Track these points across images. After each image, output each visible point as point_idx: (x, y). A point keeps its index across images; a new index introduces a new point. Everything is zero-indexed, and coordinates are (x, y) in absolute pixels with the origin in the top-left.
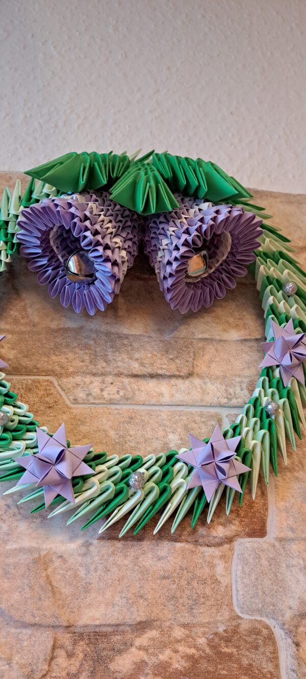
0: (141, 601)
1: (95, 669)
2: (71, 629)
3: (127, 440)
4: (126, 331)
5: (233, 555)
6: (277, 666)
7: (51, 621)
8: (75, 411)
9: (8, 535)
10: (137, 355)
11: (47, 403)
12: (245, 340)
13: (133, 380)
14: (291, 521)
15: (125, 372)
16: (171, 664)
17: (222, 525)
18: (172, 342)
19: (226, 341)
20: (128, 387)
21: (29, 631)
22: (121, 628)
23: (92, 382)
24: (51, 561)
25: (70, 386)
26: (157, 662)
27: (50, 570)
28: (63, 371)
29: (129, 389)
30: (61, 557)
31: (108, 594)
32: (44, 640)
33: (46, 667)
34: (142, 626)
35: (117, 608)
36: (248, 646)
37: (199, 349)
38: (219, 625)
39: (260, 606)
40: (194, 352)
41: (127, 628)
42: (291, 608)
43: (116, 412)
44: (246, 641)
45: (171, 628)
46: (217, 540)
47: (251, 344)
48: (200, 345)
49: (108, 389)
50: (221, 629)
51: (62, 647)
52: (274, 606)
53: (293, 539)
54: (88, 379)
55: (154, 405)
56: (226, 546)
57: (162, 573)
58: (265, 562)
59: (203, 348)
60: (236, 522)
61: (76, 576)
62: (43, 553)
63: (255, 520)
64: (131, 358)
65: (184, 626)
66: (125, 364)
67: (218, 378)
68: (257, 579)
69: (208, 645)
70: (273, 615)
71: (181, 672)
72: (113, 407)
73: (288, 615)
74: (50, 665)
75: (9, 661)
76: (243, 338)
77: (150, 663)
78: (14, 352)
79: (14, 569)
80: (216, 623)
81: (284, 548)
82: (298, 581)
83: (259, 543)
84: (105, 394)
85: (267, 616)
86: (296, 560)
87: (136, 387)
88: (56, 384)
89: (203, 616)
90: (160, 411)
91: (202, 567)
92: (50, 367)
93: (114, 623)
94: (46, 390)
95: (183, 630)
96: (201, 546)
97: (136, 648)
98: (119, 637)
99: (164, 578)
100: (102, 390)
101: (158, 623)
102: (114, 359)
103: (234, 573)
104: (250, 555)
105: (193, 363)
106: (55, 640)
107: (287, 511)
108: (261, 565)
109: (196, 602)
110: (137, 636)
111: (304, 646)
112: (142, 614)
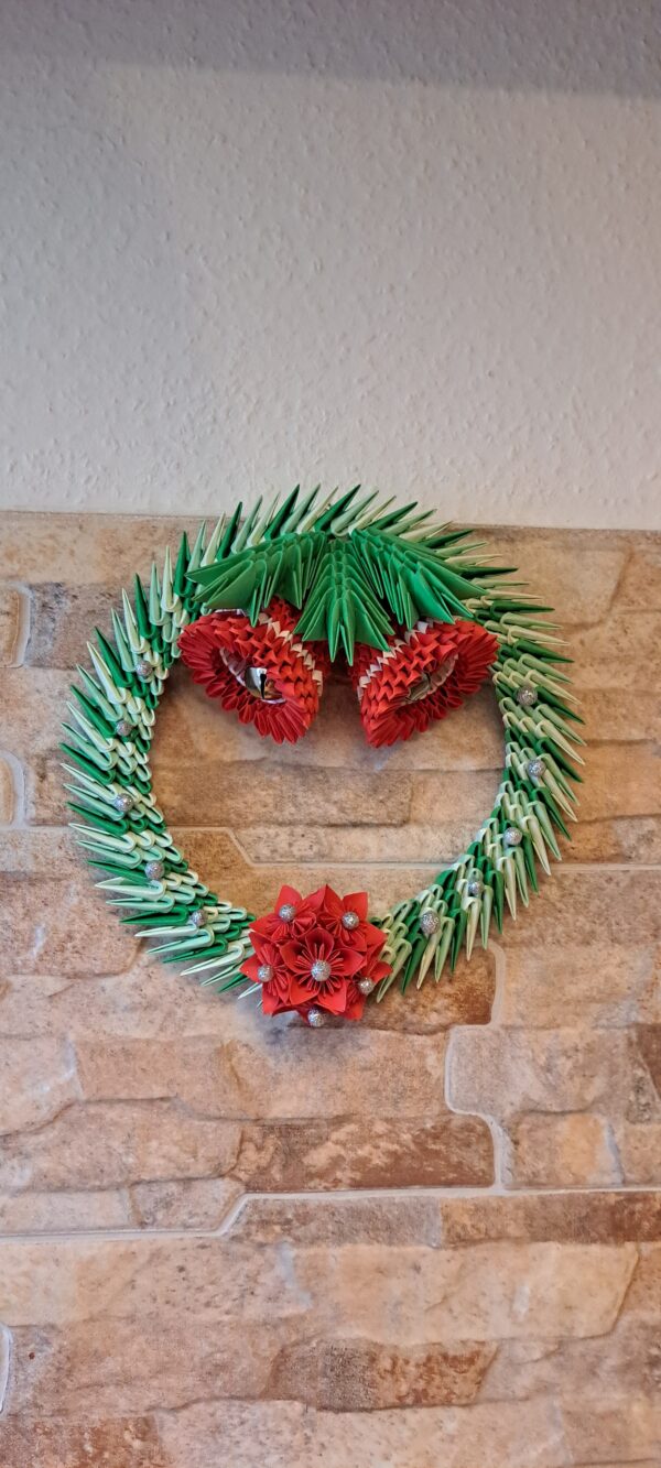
0: (339, 1094)
1: (287, 1162)
2: (261, 1122)
4: (321, 763)
5: (448, 1044)
6: (491, 1165)
7: (238, 1114)
8: (258, 873)
10: (335, 796)
11: (222, 862)
12: (482, 771)
13: (330, 830)
14: (521, 1007)
15: (320, 820)
16: (370, 1160)
17: (435, 1011)
18: (383, 776)
19: (456, 771)
20: (324, 839)
21: (214, 1124)
22: (316, 1122)
23: (277, 835)
24: (236, 1050)
25: (250, 839)
26: (356, 1157)
27: (234, 1060)
28: (241, 820)
29: (326, 844)
30: (247, 1046)
31: (301, 1086)
32: (231, 1133)
33: (234, 1161)
34: (339, 1121)
35: (311, 1101)
36: (459, 1143)
37: (419, 785)
38: (427, 1120)
39: (476, 1101)
40: (412, 789)
41: (324, 1122)
42: (512, 1104)
43: (309, 872)
44: (457, 1138)
45: (372, 1122)
46: (429, 1028)
47: (491, 775)
48: (421, 778)
49: (298, 843)
50: (428, 1125)
51: (251, 1140)
52: (493, 1101)
53: (521, 1027)
54: (272, 831)
55: (357, 863)
56: (440, 1035)
57: (362, 1064)
58: (485, 1053)
59: (424, 783)
60: (455, 1009)
61: (264, 1066)
62: (226, 1042)
63: (478, 1005)
64: (328, 801)
65: (387, 1120)
66: (320, 811)
68: (474, 1072)
69: (414, 1142)
70: (492, 1110)
71: (382, 1168)
72: (305, 865)
73: (509, 1111)
74: (238, 1158)
75: (194, 1154)
76: (478, 768)
77: (348, 1159)
78: (178, 797)
79: (195, 1058)
80: (423, 1118)
81: (510, 1037)
82: (523, 1075)
83: (480, 1030)
84: (295, 850)
85: (484, 1112)
86: (524, 1050)
87: (334, 840)
88: (232, 837)
89: (408, 1110)
90: (365, 870)
91: (410, 1058)
92: (224, 816)
93: (306, 1116)
94: (220, 845)
95: (385, 1125)
96: (410, 1033)
97: (333, 1142)
98: (313, 1131)
99: (365, 1069)
100: (290, 845)
101: (358, 1117)
102: (305, 802)
103: (447, 1064)
104: (468, 1045)
105: (410, 806)
106: (243, 1133)
107: (518, 994)
108: (481, 1057)
109: (401, 1095)
110: (333, 1131)
111: (525, 1144)
112: (340, 1108)
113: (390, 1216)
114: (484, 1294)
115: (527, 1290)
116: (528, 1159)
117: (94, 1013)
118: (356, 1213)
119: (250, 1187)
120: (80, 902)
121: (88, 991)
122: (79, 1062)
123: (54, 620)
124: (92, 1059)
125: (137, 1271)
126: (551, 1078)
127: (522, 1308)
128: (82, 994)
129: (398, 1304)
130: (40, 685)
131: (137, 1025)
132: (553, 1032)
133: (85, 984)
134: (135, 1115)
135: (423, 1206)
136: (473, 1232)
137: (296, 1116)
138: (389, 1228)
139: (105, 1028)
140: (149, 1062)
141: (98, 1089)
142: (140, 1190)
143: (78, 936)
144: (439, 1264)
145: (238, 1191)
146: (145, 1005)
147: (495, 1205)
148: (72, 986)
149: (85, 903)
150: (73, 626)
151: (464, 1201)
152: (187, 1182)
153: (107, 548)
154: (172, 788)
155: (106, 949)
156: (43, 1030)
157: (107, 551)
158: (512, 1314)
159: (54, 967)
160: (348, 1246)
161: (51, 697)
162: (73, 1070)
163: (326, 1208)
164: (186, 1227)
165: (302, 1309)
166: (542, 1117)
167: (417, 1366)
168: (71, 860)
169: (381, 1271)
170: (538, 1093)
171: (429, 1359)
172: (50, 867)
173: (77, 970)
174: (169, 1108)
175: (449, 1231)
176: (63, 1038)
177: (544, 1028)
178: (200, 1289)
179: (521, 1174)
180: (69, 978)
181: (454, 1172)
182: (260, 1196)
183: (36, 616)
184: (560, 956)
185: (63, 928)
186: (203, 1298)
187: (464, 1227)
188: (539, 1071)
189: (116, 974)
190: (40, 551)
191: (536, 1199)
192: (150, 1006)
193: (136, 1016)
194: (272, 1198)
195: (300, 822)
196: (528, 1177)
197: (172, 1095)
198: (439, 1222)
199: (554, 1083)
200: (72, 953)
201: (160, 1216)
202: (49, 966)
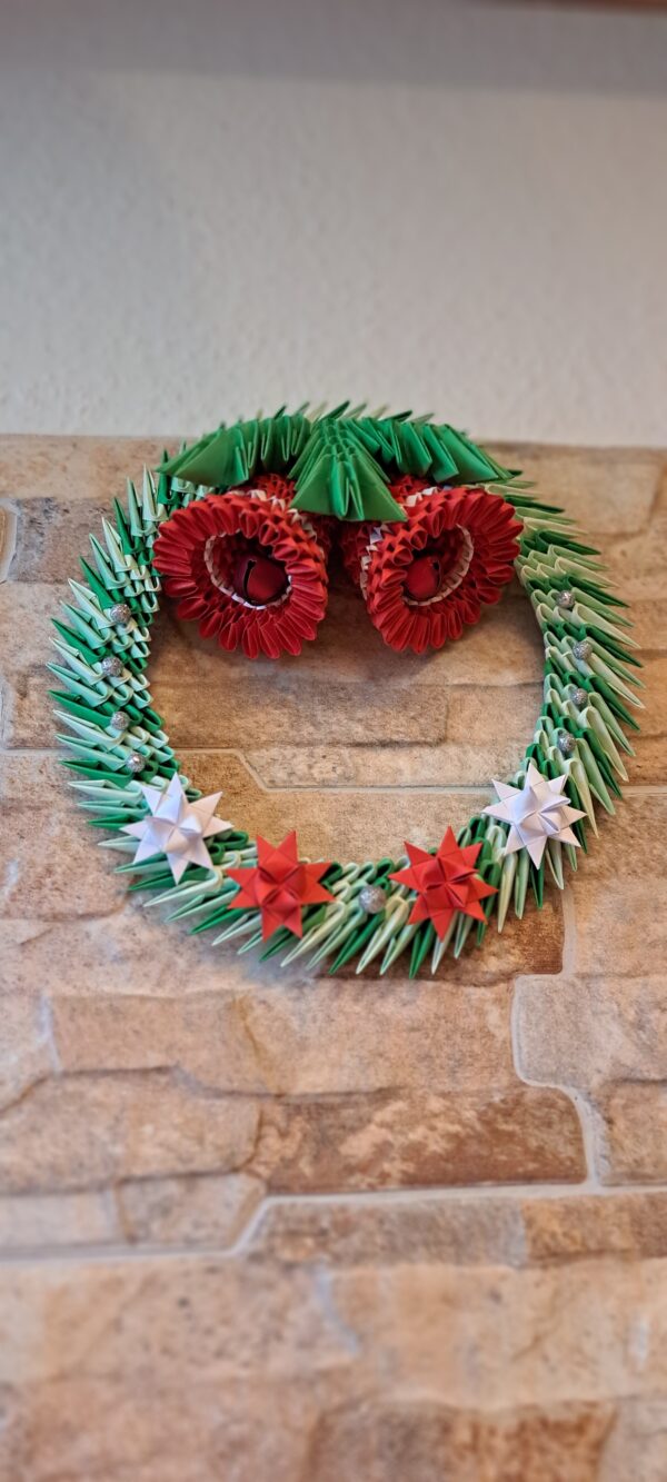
0: (381, 1061)
1: (319, 1152)
2: (283, 1100)
3: (350, 837)
4: (341, 679)
5: (512, 998)
6: (581, 1151)
7: (254, 1087)
8: (272, 798)
9: (188, 973)
10: (360, 714)
11: (231, 787)
12: (526, 685)
13: (355, 751)
14: (599, 950)
15: (344, 739)
16: (426, 1146)
17: (494, 955)
18: (413, 692)
19: (495, 687)
20: (348, 761)
21: (223, 1103)
22: (354, 1098)
23: (294, 756)
24: (251, 1008)
25: (263, 762)
26: (407, 1142)
27: (249, 1020)
28: (252, 741)
29: (351, 765)
30: (264, 1003)
31: (334, 1052)
32: (247, 1113)
33: (250, 1149)
34: (383, 1095)
35: (346, 1071)
36: (536, 1122)
37: (455, 701)
38: (494, 1093)
39: (554, 1068)
40: (447, 706)
41: (363, 1099)
42: (599, 1072)
43: (332, 798)
44: (533, 1116)
45: (424, 1098)
46: (488, 977)
48: (457, 695)
49: (319, 765)
50: (497, 1099)
52: (575, 1068)
53: (601, 975)
54: (289, 751)
55: (389, 787)
56: (502, 986)
57: (409, 1023)
58: (559, 1008)
59: (462, 700)
60: (516, 951)
61: (286, 1028)
62: (238, 997)
63: (545, 948)
64: (351, 719)
65: (444, 1095)
66: (343, 729)
67: (483, 744)
68: (548, 1031)
69: (479, 1119)
70: (574, 1081)
71: (441, 1156)
72: (328, 791)
73: (596, 1081)
74: (256, 1146)
75: (200, 1140)
76: (521, 682)
77: (397, 1145)
78: (178, 713)
79: (200, 1017)
80: (489, 1091)
81: (588, 988)
82: (610, 1034)
83: (551, 981)
84: (315, 772)
85: (565, 1083)
86: (607, 1004)
87: (360, 762)
88: (243, 760)
89: (470, 1082)
90: (397, 795)
92: (232, 735)
93: (342, 1090)
94: (228, 768)
95: (441, 1100)
96: (465, 985)
97: (376, 1124)
98: (351, 1111)
99: (413, 1029)
100: (310, 767)
101: (406, 1091)
102: (325, 721)
103: (514, 1024)
104: (538, 998)
105: (446, 723)
106: (262, 1114)
107: (592, 935)
108: (554, 1012)
109: (460, 1063)
110: (376, 1109)
111: (621, 1124)
112: (384, 1078)
113: (455, 1224)
114: (588, 1334)
115: (644, 1324)
116: (628, 1143)
117: (75, 963)
118: (411, 1220)
119: (274, 1187)
120: (63, 832)
121: (69, 937)
122: (55, 1024)
123: (42, 534)
124: (72, 1019)
125: (125, 1307)
126: (643, 1036)
127: (641, 1352)
128: (62, 941)
129: (475, 1349)
130: (24, 600)
131: (129, 980)
132: (640, 980)
133: (66, 928)
134: (124, 1093)
135: (497, 1209)
136: (565, 1242)
137: (328, 1090)
138: (455, 1241)
139: (89, 983)
140: (142, 1022)
141: (79, 1057)
142: (131, 1192)
143: (59, 870)
144: (525, 1288)
145: (256, 1191)
146: (138, 953)
147: (590, 1205)
148: (50, 931)
149: (68, 833)
150: (63, 539)
151: (551, 1202)
152: (192, 1177)
153: (103, 465)
154: (171, 705)
155: (92, 885)
156: (12, 986)
157: (102, 468)
158: (628, 1361)
159: (29, 907)
160: (402, 1268)
161: (36, 611)
162: (47, 1034)
163: (371, 1213)
164: (190, 1243)
165: (345, 1357)
166: (639, 1089)
167: (508, 1437)
168: (53, 786)
169: (450, 1300)
170: (630, 1056)
171: (523, 1427)
172: (28, 793)
173: (56, 911)
174: (168, 1084)
175: (534, 1241)
176: (36, 997)
177: (628, 975)
178: (209, 1332)
179: (620, 1162)
180: (46, 921)
181: (534, 1161)
182: (285, 1200)
183: (23, 532)
184: (638, 889)
185: (41, 860)
186: (212, 1344)
187: (553, 1235)
188: (628, 1028)
189: (103, 915)
190: (30, 468)
191: (643, 1199)
192: (144, 956)
193: (128, 967)
194: (302, 1202)
195: (321, 742)
196: (628, 1165)
197: (171, 1063)
198: (520, 1230)
199: (648, 1043)
200: (51, 890)
201: (156, 1226)
202: (22, 907)
